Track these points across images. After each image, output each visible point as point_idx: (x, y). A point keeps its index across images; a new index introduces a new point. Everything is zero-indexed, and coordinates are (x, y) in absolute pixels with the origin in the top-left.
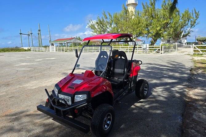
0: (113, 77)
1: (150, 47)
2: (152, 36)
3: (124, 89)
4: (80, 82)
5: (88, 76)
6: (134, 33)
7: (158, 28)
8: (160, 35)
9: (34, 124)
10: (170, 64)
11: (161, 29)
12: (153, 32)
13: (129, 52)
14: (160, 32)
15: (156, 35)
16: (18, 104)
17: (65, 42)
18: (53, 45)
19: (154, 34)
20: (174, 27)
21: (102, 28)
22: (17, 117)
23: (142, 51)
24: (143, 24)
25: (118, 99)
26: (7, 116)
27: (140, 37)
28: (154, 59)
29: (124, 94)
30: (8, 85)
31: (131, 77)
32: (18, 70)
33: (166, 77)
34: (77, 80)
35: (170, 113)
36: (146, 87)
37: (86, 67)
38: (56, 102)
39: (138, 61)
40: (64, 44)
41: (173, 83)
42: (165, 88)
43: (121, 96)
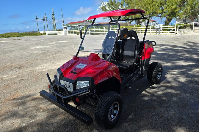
0: (122, 61)
1: (163, 28)
2: (167, 15)
3: (134, 73)
4: (84, 67)
5: (92, 60)
6: (147, 12)
7: (174, 7)
8: (176, 14)
9: (39, 110)
10: (187, 45)
11: (176, 7)
12: (168, 11)
13: (141, 33)
14: (176, 11)
15: (171, 14)
16: (26, 87)
17: (77, 25)
18: (66, 28)
19: (169, 13)
20: (192, 4)
21: (114, 9)
22: (23, 101)
23: (156, 31)
24: (156, 2)
25: (127, 85)
26: (14, 99)
27: (153, 17)
28: (169, 40)
29: (135, 79)
30: (20, 67)
31: (143, 60)
32: (31, 53)
33: (182, 60)
34: (80, 64)
35: (188, 101)
36: (160, 71)
37: (96, 49)
38: (58, 88)
39: (151, 42)
40: (76, 27)
41: (190, 66)
42: (182, 72)
43: (130, 81)
